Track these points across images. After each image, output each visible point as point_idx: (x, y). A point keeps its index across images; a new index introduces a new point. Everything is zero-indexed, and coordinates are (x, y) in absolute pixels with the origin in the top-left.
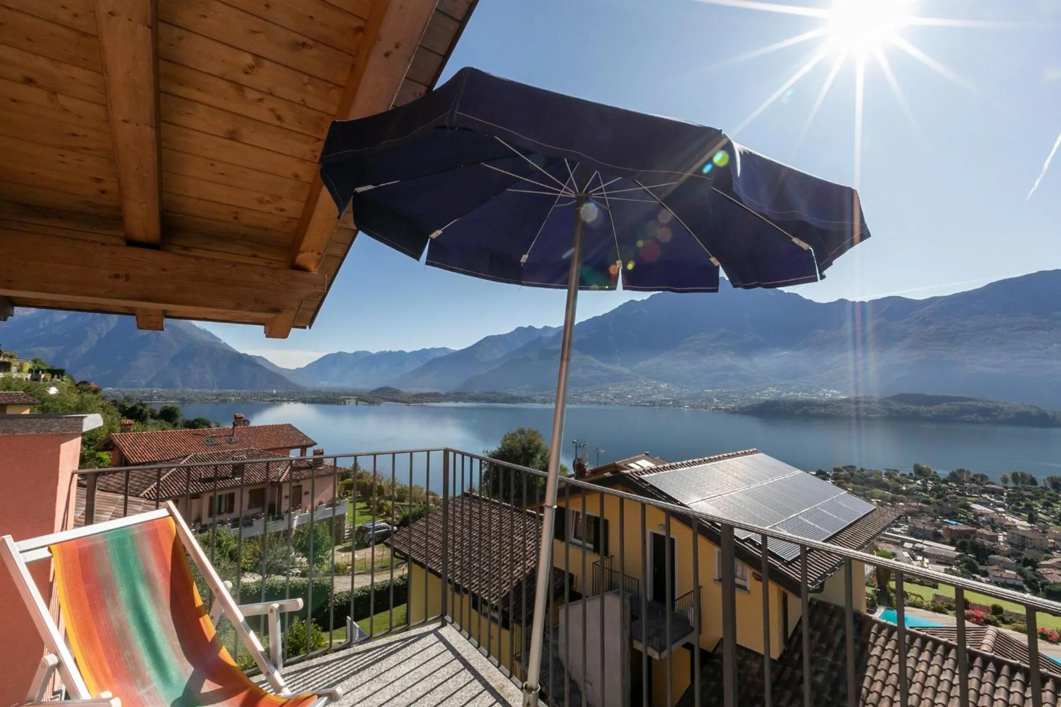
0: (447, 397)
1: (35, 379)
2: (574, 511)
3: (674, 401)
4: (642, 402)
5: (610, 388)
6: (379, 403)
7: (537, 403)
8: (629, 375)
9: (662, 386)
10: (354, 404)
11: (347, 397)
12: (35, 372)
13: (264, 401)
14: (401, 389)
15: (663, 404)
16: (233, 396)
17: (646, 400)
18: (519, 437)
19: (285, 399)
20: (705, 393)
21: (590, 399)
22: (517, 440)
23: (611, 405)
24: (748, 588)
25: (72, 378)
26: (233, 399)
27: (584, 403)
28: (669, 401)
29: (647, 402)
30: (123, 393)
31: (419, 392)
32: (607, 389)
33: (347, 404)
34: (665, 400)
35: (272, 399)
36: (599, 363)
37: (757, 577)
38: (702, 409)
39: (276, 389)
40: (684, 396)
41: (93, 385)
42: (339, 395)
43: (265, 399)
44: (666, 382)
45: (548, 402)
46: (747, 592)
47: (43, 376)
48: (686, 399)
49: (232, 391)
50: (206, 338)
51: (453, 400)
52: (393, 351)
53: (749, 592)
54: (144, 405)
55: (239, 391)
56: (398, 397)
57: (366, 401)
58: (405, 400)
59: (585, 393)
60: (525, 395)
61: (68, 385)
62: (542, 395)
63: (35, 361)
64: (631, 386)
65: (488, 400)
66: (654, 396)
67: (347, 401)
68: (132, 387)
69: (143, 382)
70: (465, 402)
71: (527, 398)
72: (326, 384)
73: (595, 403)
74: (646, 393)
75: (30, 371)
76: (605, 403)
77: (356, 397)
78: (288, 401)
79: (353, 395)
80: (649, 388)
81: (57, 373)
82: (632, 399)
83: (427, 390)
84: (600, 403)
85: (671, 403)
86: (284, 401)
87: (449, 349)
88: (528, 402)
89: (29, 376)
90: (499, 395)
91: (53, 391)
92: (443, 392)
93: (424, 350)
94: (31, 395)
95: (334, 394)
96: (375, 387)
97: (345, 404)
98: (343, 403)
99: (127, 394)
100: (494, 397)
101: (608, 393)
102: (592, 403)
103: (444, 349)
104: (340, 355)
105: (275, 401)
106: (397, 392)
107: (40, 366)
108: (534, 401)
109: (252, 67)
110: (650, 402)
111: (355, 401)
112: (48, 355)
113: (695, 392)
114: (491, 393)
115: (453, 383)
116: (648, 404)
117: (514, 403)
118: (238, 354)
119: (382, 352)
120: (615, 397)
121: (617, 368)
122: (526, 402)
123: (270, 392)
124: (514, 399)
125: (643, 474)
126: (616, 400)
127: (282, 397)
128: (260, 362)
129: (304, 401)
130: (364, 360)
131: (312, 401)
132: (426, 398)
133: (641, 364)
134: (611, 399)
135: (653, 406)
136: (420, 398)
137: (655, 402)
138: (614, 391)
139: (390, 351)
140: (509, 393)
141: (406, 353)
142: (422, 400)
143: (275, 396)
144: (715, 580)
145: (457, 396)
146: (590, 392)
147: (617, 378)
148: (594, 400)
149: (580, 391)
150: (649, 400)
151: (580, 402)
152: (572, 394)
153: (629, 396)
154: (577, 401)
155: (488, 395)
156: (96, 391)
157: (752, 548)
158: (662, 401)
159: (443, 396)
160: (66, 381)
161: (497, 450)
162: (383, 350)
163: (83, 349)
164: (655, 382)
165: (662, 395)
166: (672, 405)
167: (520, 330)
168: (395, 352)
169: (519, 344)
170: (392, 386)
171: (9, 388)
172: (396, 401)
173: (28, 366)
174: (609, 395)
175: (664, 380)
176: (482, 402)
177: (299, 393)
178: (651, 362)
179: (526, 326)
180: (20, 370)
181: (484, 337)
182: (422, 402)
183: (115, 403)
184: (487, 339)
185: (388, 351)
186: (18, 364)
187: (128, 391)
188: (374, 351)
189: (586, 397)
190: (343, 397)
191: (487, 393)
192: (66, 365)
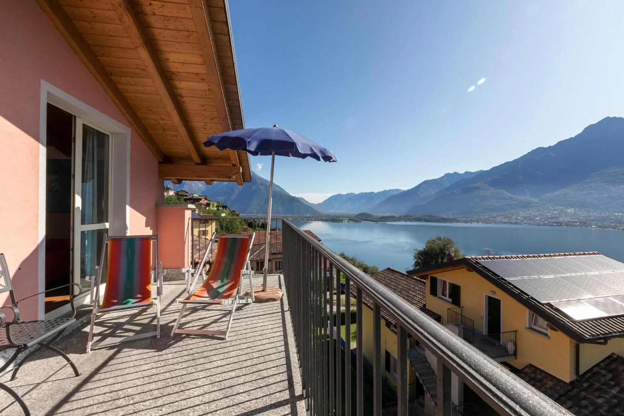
0: (400, 219)
1: (218, 210)
2: (441, 280)
3: (581, 222)
4: (548, 223)
5: (520, 213)
6: (360, 221)
7: (461, 222)
8: (537, 203)
9: (569, 211)
10: (347, 222)
11: (343, 218)
12: (218, 207)
13: (304, 220)
14: (373, 214)
15: (568, 224)
16: (291, 217)
17: (553, 221)
18: (438, 242)
19: (313, 219)
20: (615, 216)
21: (503, 220)
22: (436, 244)
23: (521, 224)
24: (549, 335)
25: (229, 209)
26: (290, 219)
27: (498, 223)
28: (576, 222)
29: (554, 223)
30: (248, 216)
31: (383, 216)
32: (518, 213)
33: (343, 222)
34: (572, 222)
35: (307, 219)
36: (509, 195)
37: (551, 327)
38: (610, 229)
39: (309, 214)
40: (591, 218)
41: (237, 212)
42: (339, 217)
43: (305, 219)
44: (572, 207)
45: (469, 222)
46: (548, 337)
47: (220, 209)
48: (593, 220)
49: (290, 215)
50: (279, 190)
51: (403, 220)
52: (367, 192)
53: (549, 338)
54: (255, 222)
55: (293, 215)
56: (371, 219)
57: (353, 221)
58: (375, 220)
59: (499, 216)
60: (452, 218)
61: (229, 212)
62: (464, 217)
63: (218, 202)
64: (539, 211)
65: (426, 221)
66: (560, 219)
67: (344, 220)
68: (251, 213)
69: (255, 211)
70: (411, 221)
71: (453, 219)
72: (333, 211)
73: (507, 223)
74: (554, 216)
75: (216, 207)
76: (516, 223)
77: (348, 218)
78: (315, 220)
79: (346, 217)
80: (556, 212)
81: (225, 207)
82: (540, 220)
83: (388, 214)
84: (511, 223)
85: (578, 223)
86: (313, 220)
87: (400, 190)
88: (454, 222)
89: (216, 209)
90: (434, 217)
91: (223, 215)
92: (397, 216)
93: (385, 191)
94: (216, 216)
95: (337, 217)
96: (358, 213)
97: (342, 222)
98: (341, 221)
99: (250, 216)
100: (430, 219)
101: (518, 216)
102: (505, 223)
103: (397, 190)
104: (339, 195)
105: (309, 220)
106: (369, 215)
107: (219, 204)
108: (458, 221)
109: (205, 125)
110: (557, 223)
111: (347, 221)
112: (222, 199)
113: (603, 215)
114: (429, 216)
115: (403, 209)
116: (555, 224)
117: (444, 222)
118: (292, 197)
119: (361, 193)
120: (525, 219)
121: (527, 198)
122: (452, 222)
123: (306, 215)
124: (444, 220)
125: (481, 260)
126: (525, 221)
127: (312, 218)
128: (302, 201)
129: (322, 220)
130: (351, 198)
131: (326, 220)
132: (387, 219)
133: (547, 195)
134: (521, 221)
135: (559, 226)
136: (383, 219)
137: (562, 223)
138: (524, 215)
139: (366, 193)
140: (441, 216)
141: (375, 193)
142: (385, 220)
143: (309, 217)
144: (527, 328)
145: (406, 218)
146: (503, 215)
147: (526, 205)
148: (506, 221)
149: (495, 215)
150: (556, 221)
151: (494, 222)
152: (488, 216)
153: (537, 218)
154: (492, 222)
155: (426, 218)
156: (238, 215)
157: (548, 309)
158: (569, 222)
159: (397, 218)
160: (227, 211)
161: (423, 249)
162: (362, 192)
163: (234, 197)
164: (561, 208)
165: (569, 218)
166: (579, 225)
167: (447, 175)
168: (368, 193)
169: (448, 185)
170: (367, 212)
171: (209, 213)
172: (370, 220)
173: (215, 204)
174: (519, 218)
175: (571, 206)
176: (423, 222)
177: (320, 216)
178: (557, 193)
179: (452, 172)
180: (213, 206)
181: (424, 181)
182: (384, 221)
183: (245, 220)
184: (425, 182)
185: (364, 192)
186: (212, 204)
187: (250, 215)
188: (357, 192)
189: (499, 219)
190: (342, 218)
191: (426, 216)
192: (228, 204)
